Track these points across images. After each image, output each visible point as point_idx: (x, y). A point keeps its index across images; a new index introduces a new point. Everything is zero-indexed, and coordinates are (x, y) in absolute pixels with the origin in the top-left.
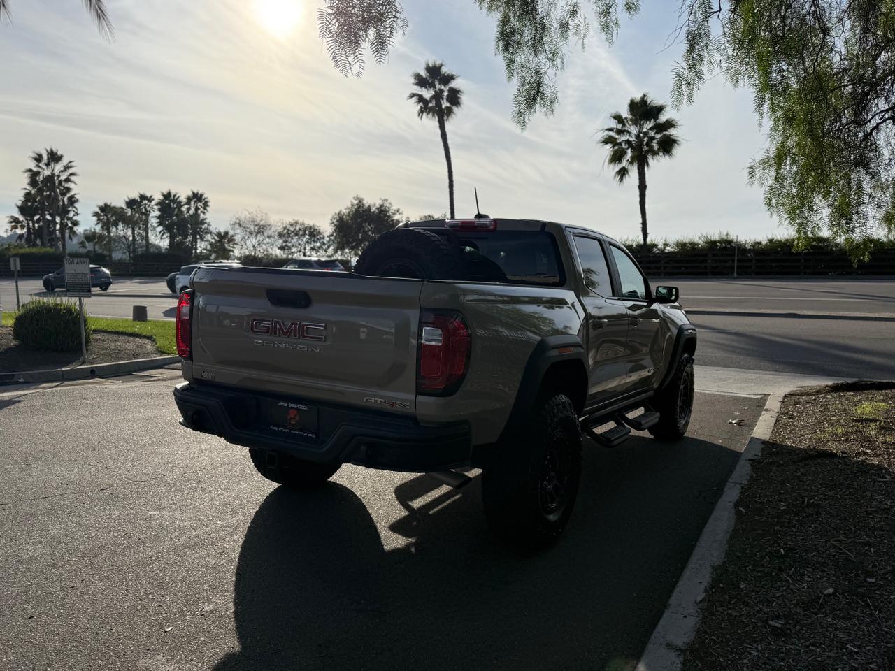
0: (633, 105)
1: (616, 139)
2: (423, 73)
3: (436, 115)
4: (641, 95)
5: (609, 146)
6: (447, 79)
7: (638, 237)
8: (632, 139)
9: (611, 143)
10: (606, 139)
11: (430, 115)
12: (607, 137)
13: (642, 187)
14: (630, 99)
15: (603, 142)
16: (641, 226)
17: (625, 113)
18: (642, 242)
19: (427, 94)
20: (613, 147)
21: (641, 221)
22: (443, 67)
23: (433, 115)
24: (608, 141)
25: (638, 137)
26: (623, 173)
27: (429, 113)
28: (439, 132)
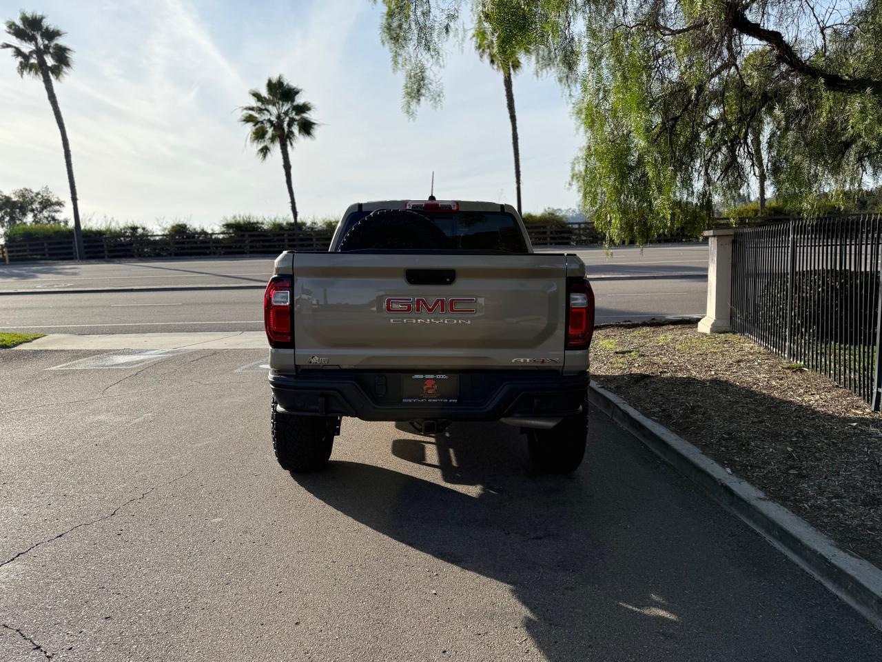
0: (271, 86)
1: (256, 118)
2: (19, 23)
3: (39, 73)
4: (278, 76)
5: (250, 125)
6: (51, 35)
7: (288, 215)
8: (273, 119)
9: (252, 121)
10: (247, 117)
11: (32, 73)
12: (248, 115)
13: (287, 166)
14: (268, 78)
15: (244, 120)
16: (290, 205)
17: (264, 93)
18: (292, 220)
19: (27, 47)
20: (255, 125)
21: (290, 200)
22: (44, 20)
23: (36, 73)
24: (249, 119)
25: (279, 117)
26: (265, 151)
27: (31, 70)
28: (45, 94)
